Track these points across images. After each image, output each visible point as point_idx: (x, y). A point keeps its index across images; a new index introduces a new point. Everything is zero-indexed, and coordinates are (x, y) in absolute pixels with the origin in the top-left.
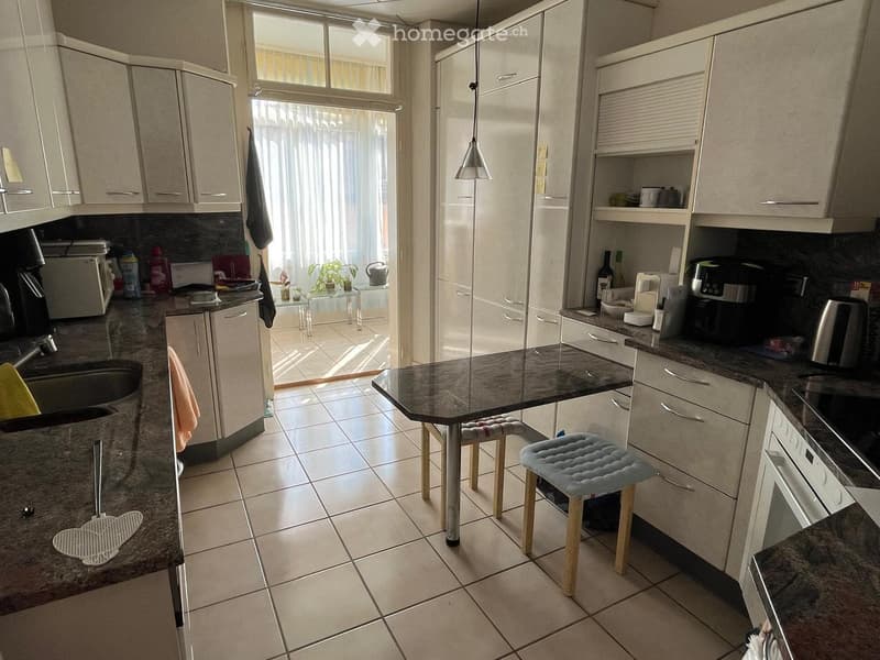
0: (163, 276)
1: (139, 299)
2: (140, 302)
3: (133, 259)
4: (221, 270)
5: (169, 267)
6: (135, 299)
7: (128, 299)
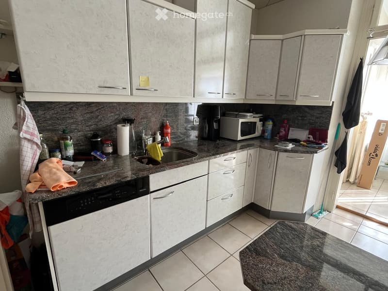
0: (284, 132)
1: (268, 139)
2: (269, 140)
3: (271, 123)
4: (312, 135)
5: (289, 129)
6: (267, 139)
7: (265, 139)
